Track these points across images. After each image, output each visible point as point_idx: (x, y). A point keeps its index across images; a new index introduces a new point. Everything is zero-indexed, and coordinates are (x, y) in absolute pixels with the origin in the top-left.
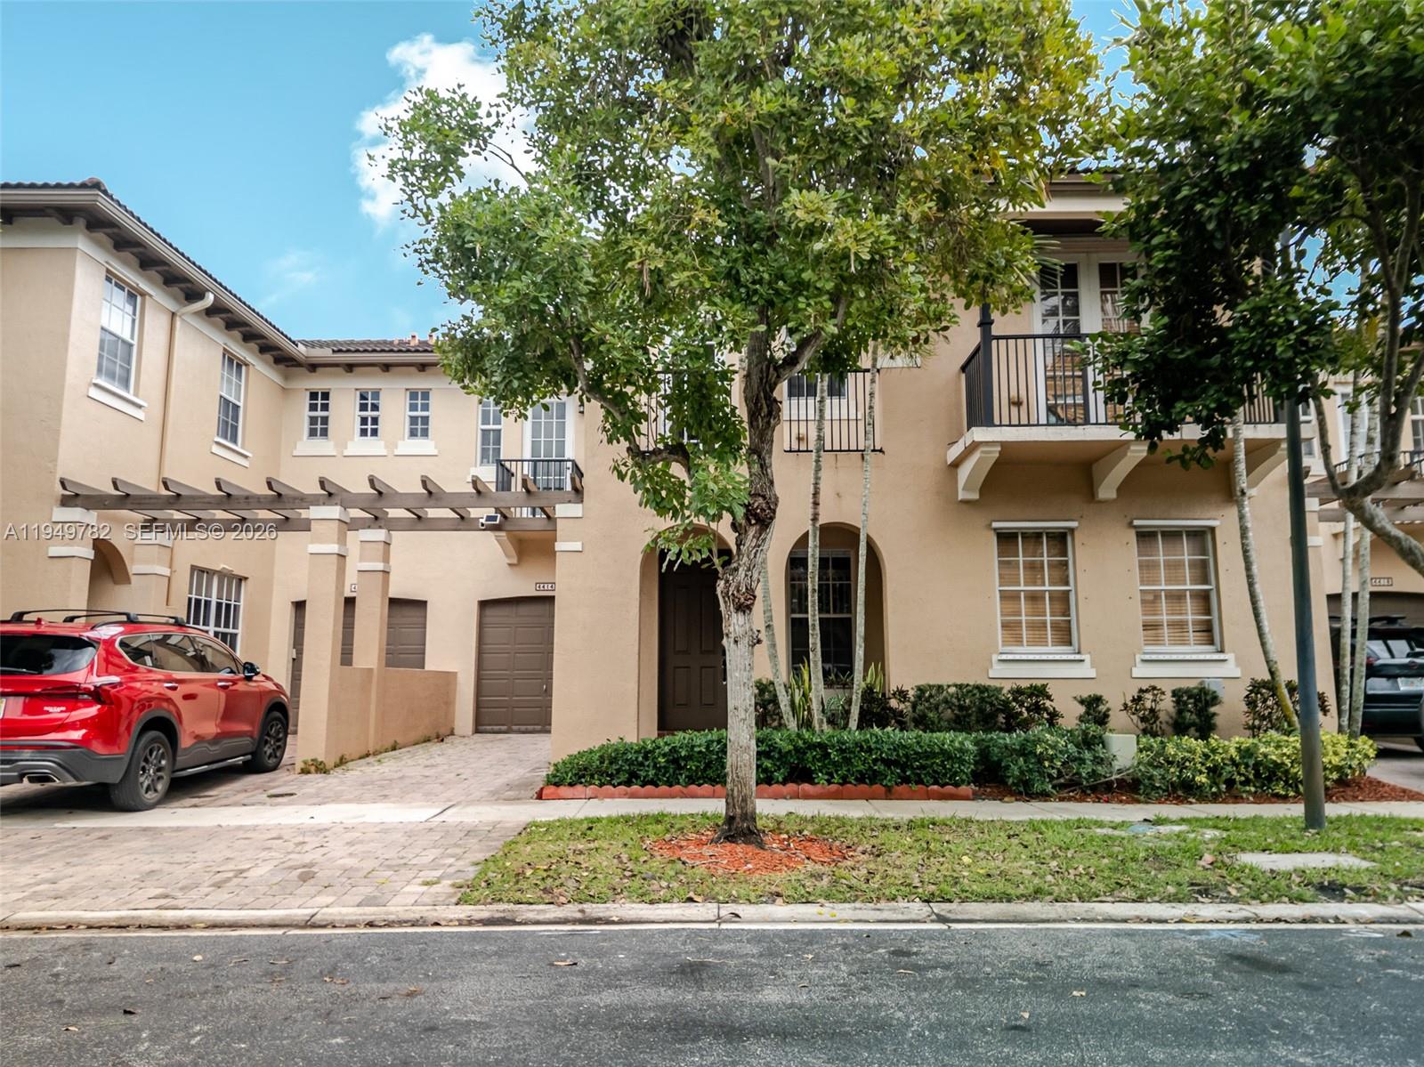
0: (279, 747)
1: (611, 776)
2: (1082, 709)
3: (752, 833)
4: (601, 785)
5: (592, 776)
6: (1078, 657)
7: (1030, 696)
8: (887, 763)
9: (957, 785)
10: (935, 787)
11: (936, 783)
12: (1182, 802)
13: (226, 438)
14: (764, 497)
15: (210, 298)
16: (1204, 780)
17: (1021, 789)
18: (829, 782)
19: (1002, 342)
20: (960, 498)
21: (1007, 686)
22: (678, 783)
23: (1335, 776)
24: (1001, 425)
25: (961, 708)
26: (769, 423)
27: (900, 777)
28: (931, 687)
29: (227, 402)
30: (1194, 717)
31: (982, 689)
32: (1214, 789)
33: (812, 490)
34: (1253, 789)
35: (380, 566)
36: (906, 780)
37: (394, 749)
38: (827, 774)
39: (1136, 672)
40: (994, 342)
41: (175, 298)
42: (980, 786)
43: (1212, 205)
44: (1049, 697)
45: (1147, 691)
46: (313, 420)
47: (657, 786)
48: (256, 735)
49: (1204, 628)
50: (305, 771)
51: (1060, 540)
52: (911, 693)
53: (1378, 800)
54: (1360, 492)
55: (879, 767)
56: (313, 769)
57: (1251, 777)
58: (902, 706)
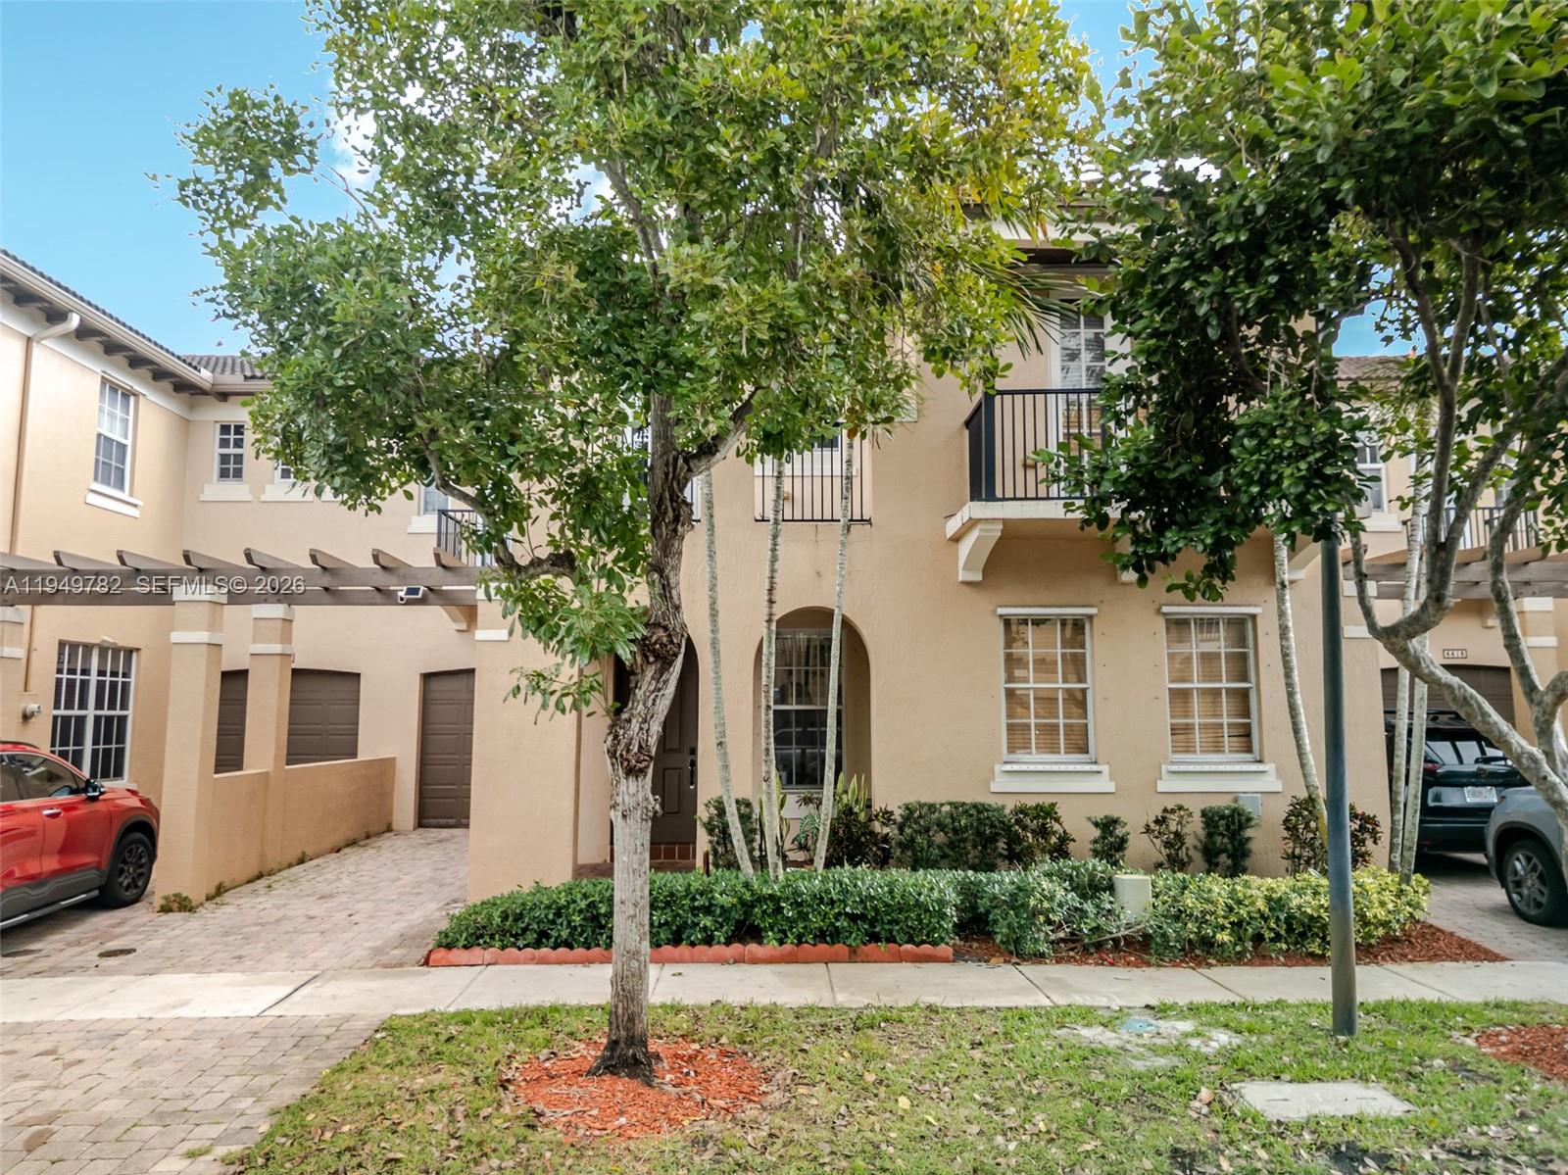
0: (141, 875)
1: (516, 936)
2: (1097, 833)
3: (637, 1062)
4: (503, 948)
5: (492, 936)
6: (1094, 768)
7: (1037, 817)
8: (853, 918)
9: (934, 944)
10: (909, 946)
11: (910, 940)
12: (1199, 965)
13: (108, 484)
14: (666, 628)
15: (74, 321)
16: (1226, 938)
17: (1012, 948)
18: (781, 942)
19: (1008, 398)
20: (960, 579)
21: (1010, 805)
22: (598, 945)
23: (1381, 932)
24: (1004, 499)
25: (955, 831)
26: (675, 531)
27: (867, 934)
28: (922, 806)
29: (109, 440)
30: (1226, 840)
31: (980, 808)
32: (1238, 948)
33: (767, 585)
34: (1284, 946)
35: (277, 648)
36: (874, 938)
37: (301, 861)
38: (780, 931)
39: (1162, 786)
40: (998, 398)
41: (34, 321)
42: (965, 939)
43: (1205, 284)
44: (1057, 820)
45: (1173, 811)
46: (225, 459)
47: (571, 947)
48: (105, 866)
49: (1241, 731)
50: (165, 909)
51: (1077, 628)
52: (897, 817)
53: (1430, 959)
54: (1402, 633)
55: (842, 923)
56: (175, 906)
57: (1283, 932)
58: (886, 830)
